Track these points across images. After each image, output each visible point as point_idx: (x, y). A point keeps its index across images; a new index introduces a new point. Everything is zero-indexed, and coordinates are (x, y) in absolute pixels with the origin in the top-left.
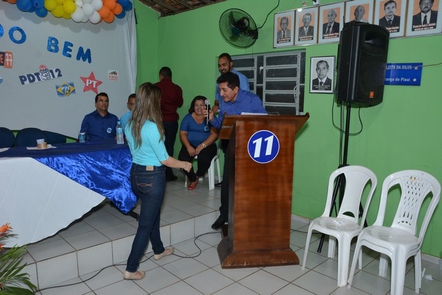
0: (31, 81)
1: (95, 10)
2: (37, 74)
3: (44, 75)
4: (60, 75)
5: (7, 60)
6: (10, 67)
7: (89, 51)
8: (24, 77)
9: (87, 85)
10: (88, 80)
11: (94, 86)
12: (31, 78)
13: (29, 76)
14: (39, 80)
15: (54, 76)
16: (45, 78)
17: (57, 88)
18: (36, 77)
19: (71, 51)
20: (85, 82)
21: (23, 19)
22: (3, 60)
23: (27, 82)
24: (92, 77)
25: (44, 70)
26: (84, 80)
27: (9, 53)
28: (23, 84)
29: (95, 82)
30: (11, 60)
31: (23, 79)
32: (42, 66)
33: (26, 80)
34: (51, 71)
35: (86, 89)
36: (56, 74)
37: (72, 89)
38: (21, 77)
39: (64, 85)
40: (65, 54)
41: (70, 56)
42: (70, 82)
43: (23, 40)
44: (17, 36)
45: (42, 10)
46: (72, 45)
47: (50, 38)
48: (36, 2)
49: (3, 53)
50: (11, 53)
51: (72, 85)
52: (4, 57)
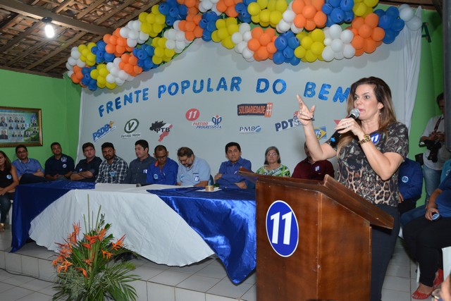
0: (284, 128)
1: (344, 43)
2: (291, 121)
5: (268, 110)
6: (269, 116)
8: (279, 124)
12: (285, 125)
13: (283, 123)
14: (292, 126)
16: (297, 124)
18: (289, 123)
19: (328, 93)
22: (265, 111)
23: (281, 129)
27: (270, 104)
28: (277, 130)
30: (271, 110)
31: (278, 126)
32: (296, 112)
33: (280, 127)
37: (323, 134)
38: (276, 125)
40: (321, 97)
41: (326, 99)
42: (322, 126)
43: (283, 90)
44: (279, 87)
45: (295, 59)
46: (329, 86)
47: (308, 83)
48: (285, 53)
49: (266, 105)
50: (272, 104)
51: (324, 129)
52: (265, 108)
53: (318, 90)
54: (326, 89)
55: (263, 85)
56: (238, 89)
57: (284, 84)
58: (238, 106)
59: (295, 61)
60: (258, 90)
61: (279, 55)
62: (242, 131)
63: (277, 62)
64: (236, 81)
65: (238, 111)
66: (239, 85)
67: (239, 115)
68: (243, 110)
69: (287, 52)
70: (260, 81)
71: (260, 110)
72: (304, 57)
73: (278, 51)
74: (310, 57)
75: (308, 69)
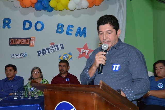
0: (43, 54)
2: (48, 49)
3: (52, 49)
4: (62, 48)
5: (31, 42)
6: (33, 46)
7: (85, 28)
8: (40, 51)
9: (81, 53)
10: (82, 50)
11: (87, 54)
12: (44, 52)
13: (43, 50)
14: (49, 52)
15: (58, 49)
16: (53, 51)
17: (60, 57)
18: (47, 51)
19: (72, 30)
20: (80, 51)
21: (44, 15)
22: (30, 43)
23: (41, 55)
24: (85, 47)
25: (53, 46)
26: (79, 50)
27: (33, 38)
28: (39, 55)
29: (87, 51)
30: (34, 42)
31: (39, 53)
32: (52, 43)
33: (41, 53)
34: (57, 46)
35: (80, 56)
36: (60, 48)
37: (70, 57)
38: (38, 52)
39: (65, 55)
40: (67, 33)
41: (71, 34)
42: (69, 52)
43: (42, 28)
44: (39, 26)
45: (50, 8)
46: (73, 26)
47: (59, 24)
48: (43, 4)
49: (30, 38)
50: (34, 38)
51: (70, 54)
52: (30, 41)
53: (65, 29)
54: (71, 28)
55: (27, 25)
56: (9, 27)
57: (43, 25)
58: (10, 39)
59: (50, 10)
60: (24, 28)
61: (39, 4)
62: (13, 56)
63: (38, 9)
64: (7, 22)
65: (10, 43)
66: (10, 24)
67: (10, 45)
68: (13, 42)
69: (44, 3)
70: (25, 22)
71: (27, 42)
72: (56, 7)
73: (38, 2)
74: (60, 7)
75: (58, 15)
